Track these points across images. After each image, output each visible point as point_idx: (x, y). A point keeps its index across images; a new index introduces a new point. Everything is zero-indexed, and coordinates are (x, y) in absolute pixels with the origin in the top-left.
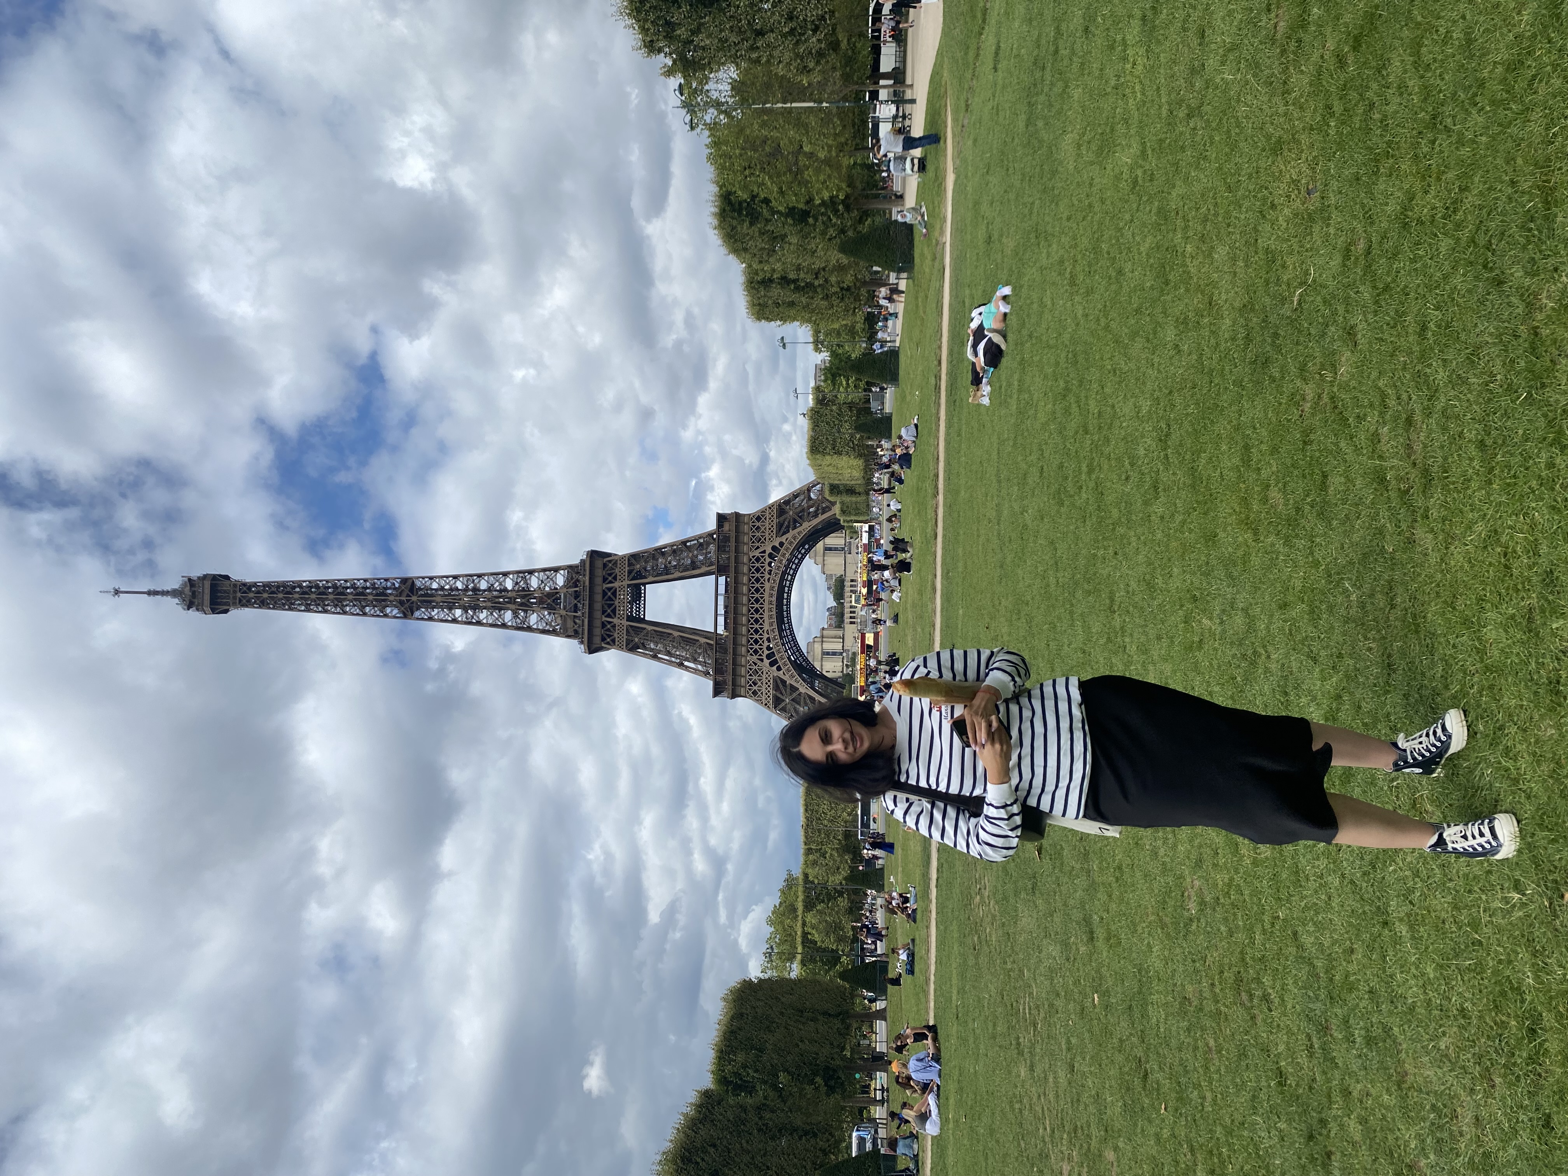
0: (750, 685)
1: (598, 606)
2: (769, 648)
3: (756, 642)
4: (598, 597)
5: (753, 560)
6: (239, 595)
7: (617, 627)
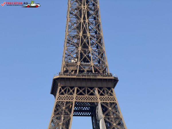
4: (89, 84)
7: (71, 96)
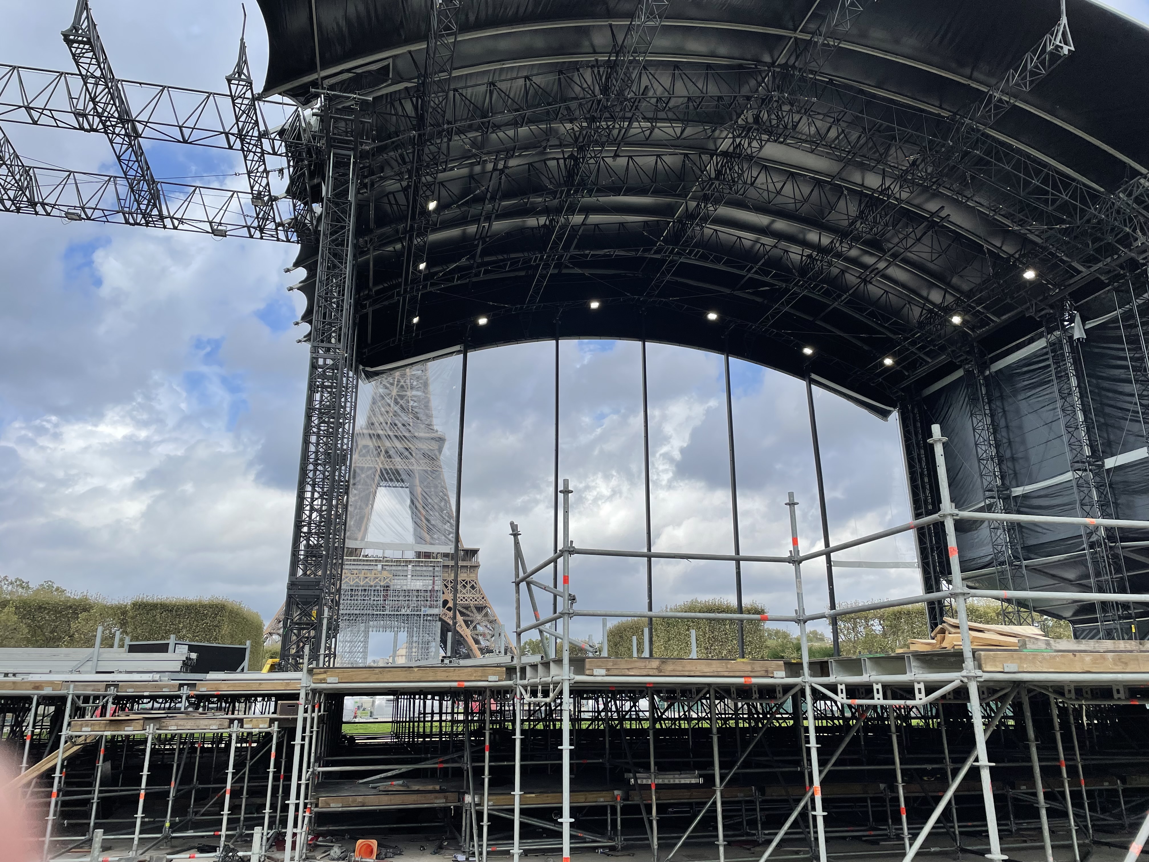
7: (375, 459)
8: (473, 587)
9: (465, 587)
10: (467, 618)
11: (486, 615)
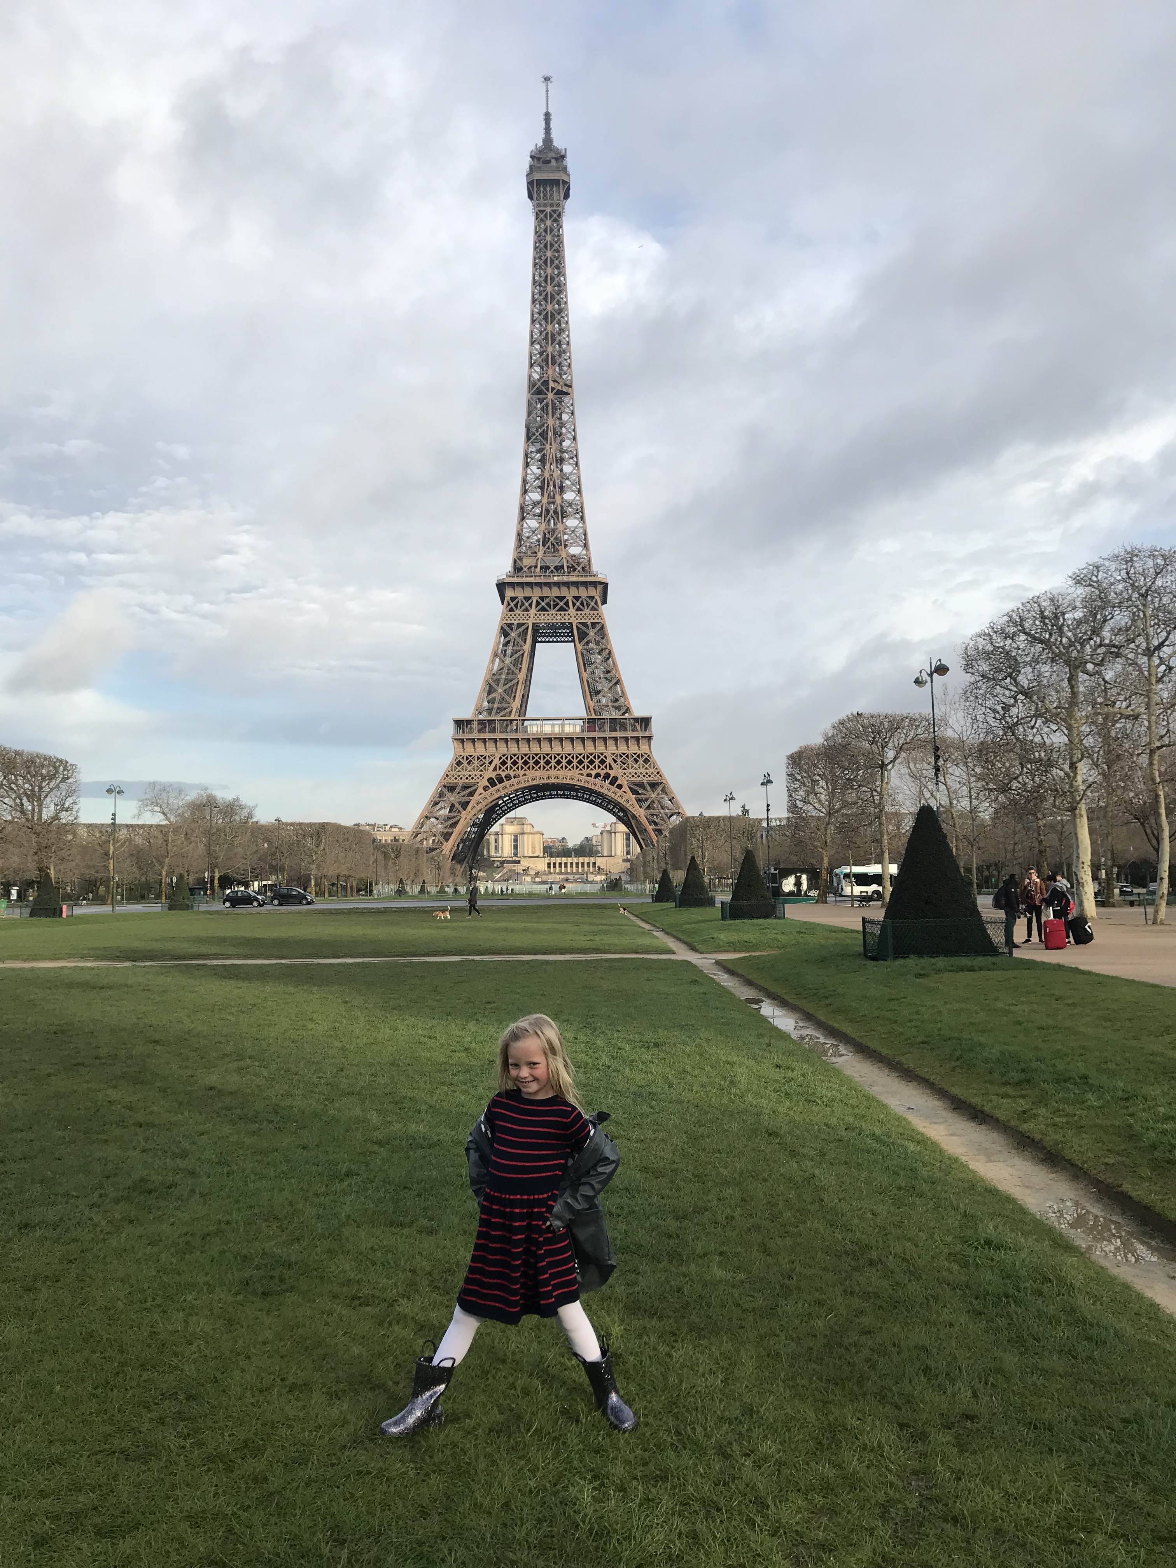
0: (467, 758)
1: (546, 592)
2: (508, 777)
3: (515, 763)
4: (555, 592)
5: (602, 757)
6: (548, 210)
7: (526, 613)
8: (646, 761)
9: (636, 761)
10: (639, 797)
11: (664, 791)
